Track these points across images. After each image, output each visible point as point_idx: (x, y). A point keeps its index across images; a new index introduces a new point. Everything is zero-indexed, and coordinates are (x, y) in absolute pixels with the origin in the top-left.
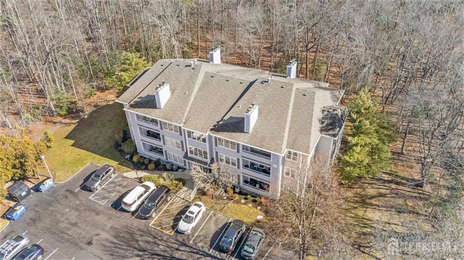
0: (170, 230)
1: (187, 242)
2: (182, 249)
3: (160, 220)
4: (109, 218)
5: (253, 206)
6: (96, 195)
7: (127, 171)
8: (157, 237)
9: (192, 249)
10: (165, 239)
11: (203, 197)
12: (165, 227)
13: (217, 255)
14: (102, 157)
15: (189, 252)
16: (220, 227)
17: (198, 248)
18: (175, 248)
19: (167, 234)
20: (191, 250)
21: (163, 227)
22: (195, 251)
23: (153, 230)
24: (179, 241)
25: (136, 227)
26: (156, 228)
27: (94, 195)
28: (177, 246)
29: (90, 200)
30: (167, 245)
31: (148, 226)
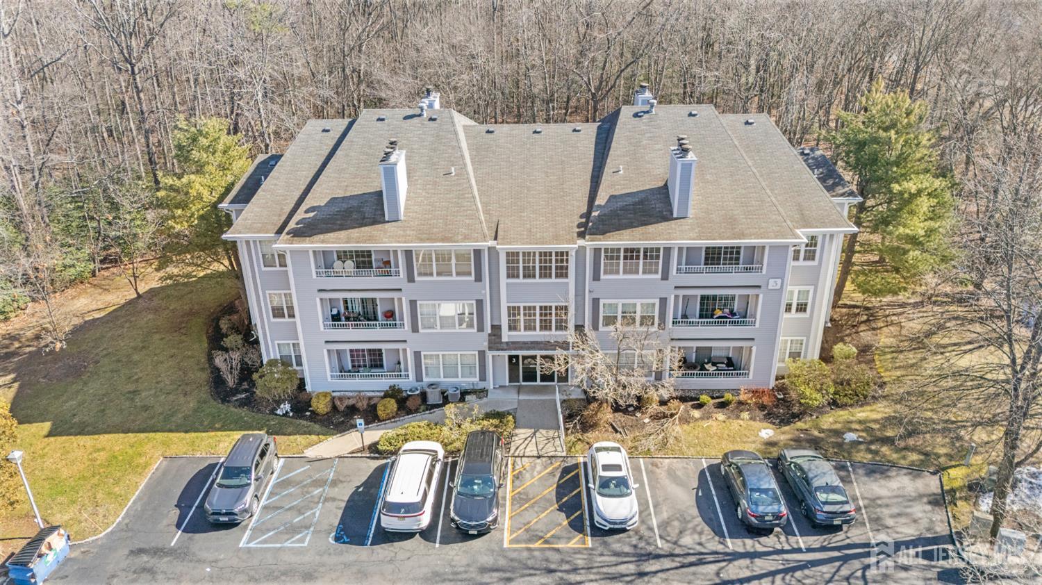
0: (574, 537)
1: (651, 549)
2: (653, 568)
3: (525, 525)
4: (359, 572)
5: (729, 418)
6: (258, 531)
7: (311, 445)
8: (553, 566)
9: (677, 559)
10: (580, 563)
11: (589, 435)
12: (553, 536)
13: (753, 546)
14: (193, 435)
15: (677, 568)
16: (696, 486)
17: (692, 551)
18: (632, 575)
19: (574, 549)
20: (679, 562)
21: (549, 535)
22: (693, 559)
23: (525, 554)
24: (627, 555)
25: (468, 565)
26: (531, 546)
27: (248, 533)
28: (631, 568)
29: (249, 550)
30: (602, 576)
31: (503, 550)
